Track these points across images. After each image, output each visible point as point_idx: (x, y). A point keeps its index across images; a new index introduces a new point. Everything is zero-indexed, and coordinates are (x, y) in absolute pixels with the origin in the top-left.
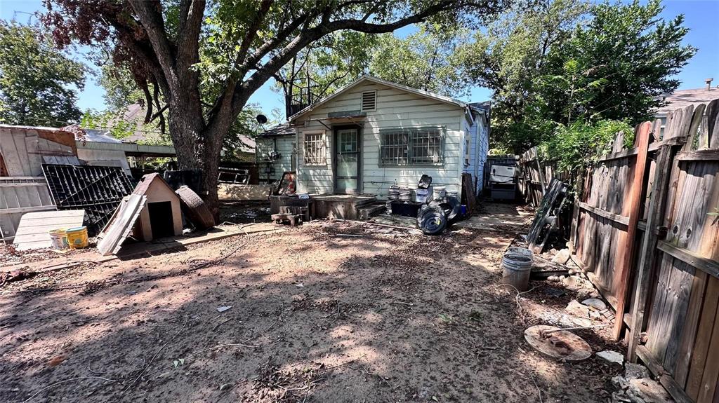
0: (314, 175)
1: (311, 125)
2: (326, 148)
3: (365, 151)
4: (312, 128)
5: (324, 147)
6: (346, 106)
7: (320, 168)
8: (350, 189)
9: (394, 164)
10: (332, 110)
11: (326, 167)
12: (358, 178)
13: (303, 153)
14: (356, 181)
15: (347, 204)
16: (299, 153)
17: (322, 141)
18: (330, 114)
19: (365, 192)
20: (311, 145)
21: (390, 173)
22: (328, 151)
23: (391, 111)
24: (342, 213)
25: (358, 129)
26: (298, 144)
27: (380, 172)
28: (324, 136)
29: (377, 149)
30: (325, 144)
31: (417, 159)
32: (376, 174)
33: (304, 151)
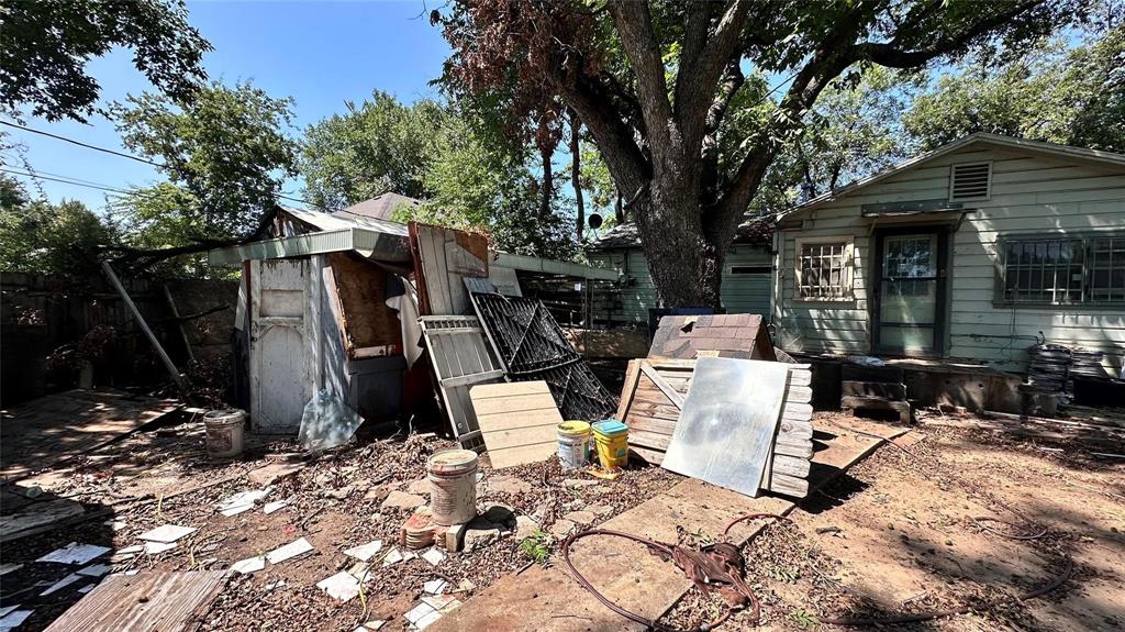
0: (820, 320)
1: (816, 226)
2: (855, 269)
3: (956, 275)
4: (819, 233)
5: (851, 268)
6: (913, 191)
7: (837, 306)
8: (913, 346)
9: (1043, 303)
10: (872, 200)
11: (852, 305)
12: (937, 329)
13: (794, 277)
14: (930, 333)
15: (994, 381)
16: (787, 278)
17: (844, 257)
18: (866, 208)
19: (955, 352)
20: (817, 265)
21: (1028, 323)
22: (859, 275)
23: (1031, 199)
24: (977, 399)
25: (940, 233)
26: (784, 260)
27: (1003, 317)
28: (850, 247)
29: (990, 272)
30: (851, 262)
31: (1110, 291)
32: (987, 319)
33: (799, 274)
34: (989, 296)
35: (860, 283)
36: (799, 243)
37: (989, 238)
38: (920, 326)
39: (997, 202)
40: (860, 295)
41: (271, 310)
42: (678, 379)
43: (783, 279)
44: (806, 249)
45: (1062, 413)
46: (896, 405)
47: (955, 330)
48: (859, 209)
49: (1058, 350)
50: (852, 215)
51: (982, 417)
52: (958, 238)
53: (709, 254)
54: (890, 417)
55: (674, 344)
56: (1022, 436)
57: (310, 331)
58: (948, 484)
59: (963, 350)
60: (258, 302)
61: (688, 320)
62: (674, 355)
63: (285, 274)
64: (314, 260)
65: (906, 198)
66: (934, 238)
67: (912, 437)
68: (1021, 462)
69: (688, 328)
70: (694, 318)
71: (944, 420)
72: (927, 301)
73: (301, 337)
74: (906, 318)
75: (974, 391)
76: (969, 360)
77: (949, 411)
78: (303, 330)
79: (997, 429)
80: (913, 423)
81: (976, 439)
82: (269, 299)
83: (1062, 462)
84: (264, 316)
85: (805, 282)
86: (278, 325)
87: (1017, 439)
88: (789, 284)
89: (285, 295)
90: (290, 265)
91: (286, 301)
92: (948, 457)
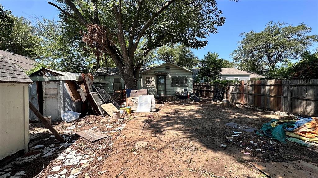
0: (149, 90)
4: (148, 75)
7: (152, 88)
8: (162, 94)
9: (176, 86)
10: (156, 70)
11: (154, 87)
12: (165, 90)
13: (145, 83)
14: (164, 91)
15: (172, 97)
16: (144, 83)
17: (152, 79)
18: (155, 72)
19: (167, 94)
20: (148, 81)
21: (175, 89)
22: (155, 82)
23: (174, 72)
24: (170, 100)
25: (164, 76)
26: (143, 80)
27: (172, 88)
28: (153, 78)
29: (170, 82)
30: (153, 80)
31: (182, 84)
32: (171, 89)
33: (146, 82)
34: (170, 85)
35: (155, 84)
36: (145, 77)
37: (170, 77)
38: (163, 90)
39: (171, 72)
40: (155, 86)
41: (48, 93)
42: (136, 100)
43: (143, 83)
44: (147, 78)
45: (178, 100)
46: (161, 102)
47: (167, 91)
48: (154, 72)
49: (178, 92)
50: (153, 73)
51: (171, 102)
52: (167, 77)
53: (135, 80)
54: (161, 103)
55: (134, 95)
56: (175, 103)
57: (60, 97)
58: (168, 108)
59: (168, 93)
60: (45, 92)
61: (136, 91)
62: (135, 96)
63: (52, 85)
64: (61, 82)
65: (160, 70)
66: (164, 77)
67: (164, 105)
68: (174, 106)
69: (136, 92)
70: (137, 90)
71: (167, 103)
72: (163, 86)
73: (57, 99)
74: (161, 89)
75: (170, 99)
76: (169, 95)
77: (167, 102)
78: (58, 97)
79: (172, 103)
80: (164, 104)
81: (171, 104)
82: (47, 91)
83: (178, 105)
84: (47, 95)
85: (147, 84)
86: (51, 97)
87: (174, 104)
88: (144, 84)
89: (52, 90)
90: (54, 83)
91: (52, 91)
92: (168, 106)
